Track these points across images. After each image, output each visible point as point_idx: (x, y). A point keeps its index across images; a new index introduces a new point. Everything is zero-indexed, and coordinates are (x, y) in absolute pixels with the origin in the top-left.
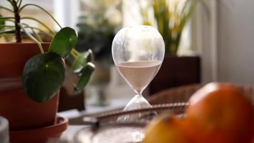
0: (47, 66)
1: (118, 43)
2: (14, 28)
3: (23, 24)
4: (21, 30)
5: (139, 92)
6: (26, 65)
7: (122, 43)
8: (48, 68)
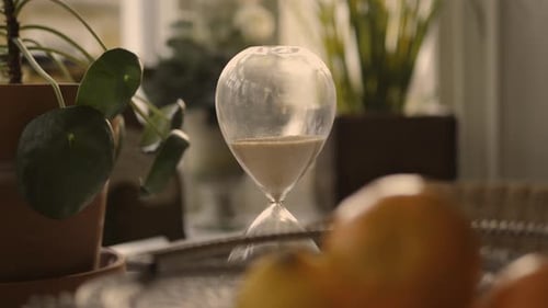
0: (71, 136)
1: (229, 85)
2: (7, 50)
3: (24, 40)
4: (21, 55)
5: (277, 197)
6: (24, 135)
7: (238, 84)
8: (73, 141)
